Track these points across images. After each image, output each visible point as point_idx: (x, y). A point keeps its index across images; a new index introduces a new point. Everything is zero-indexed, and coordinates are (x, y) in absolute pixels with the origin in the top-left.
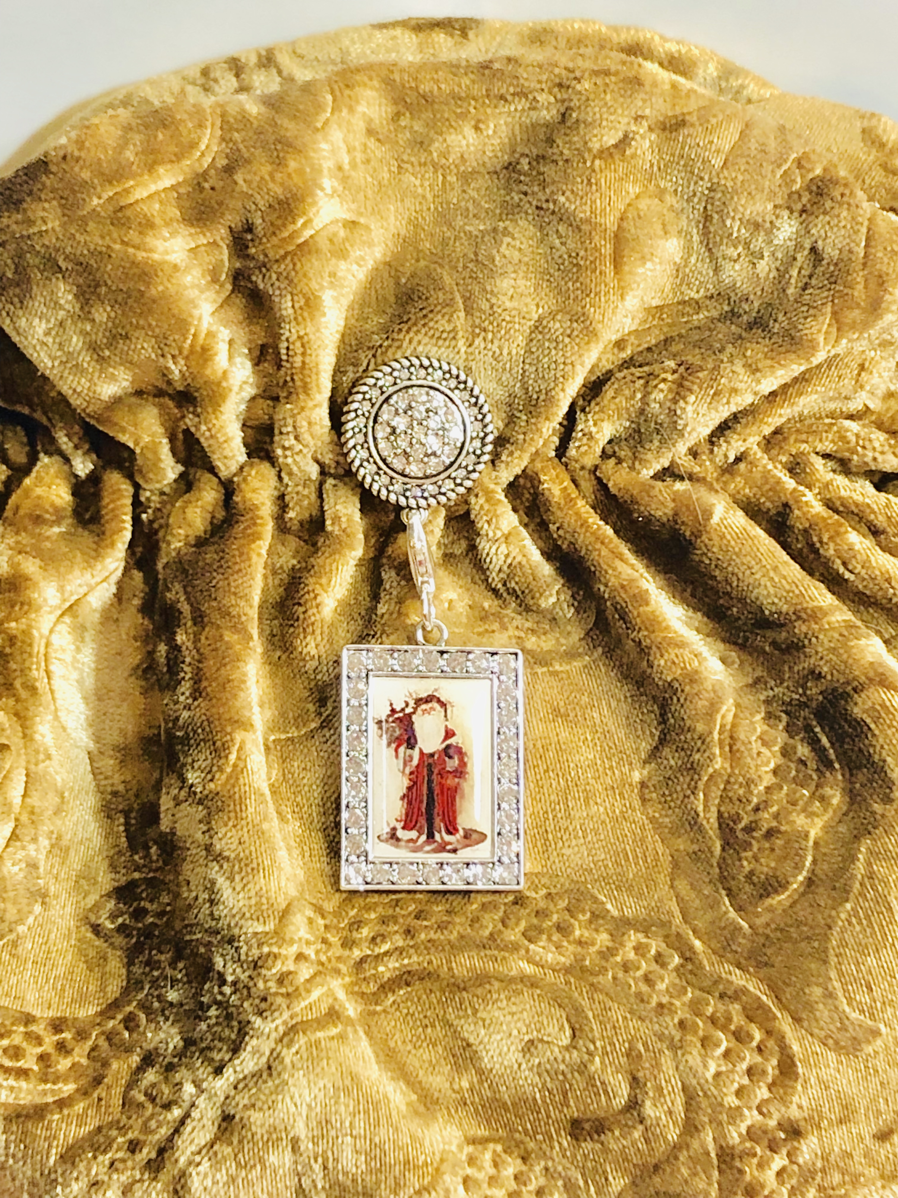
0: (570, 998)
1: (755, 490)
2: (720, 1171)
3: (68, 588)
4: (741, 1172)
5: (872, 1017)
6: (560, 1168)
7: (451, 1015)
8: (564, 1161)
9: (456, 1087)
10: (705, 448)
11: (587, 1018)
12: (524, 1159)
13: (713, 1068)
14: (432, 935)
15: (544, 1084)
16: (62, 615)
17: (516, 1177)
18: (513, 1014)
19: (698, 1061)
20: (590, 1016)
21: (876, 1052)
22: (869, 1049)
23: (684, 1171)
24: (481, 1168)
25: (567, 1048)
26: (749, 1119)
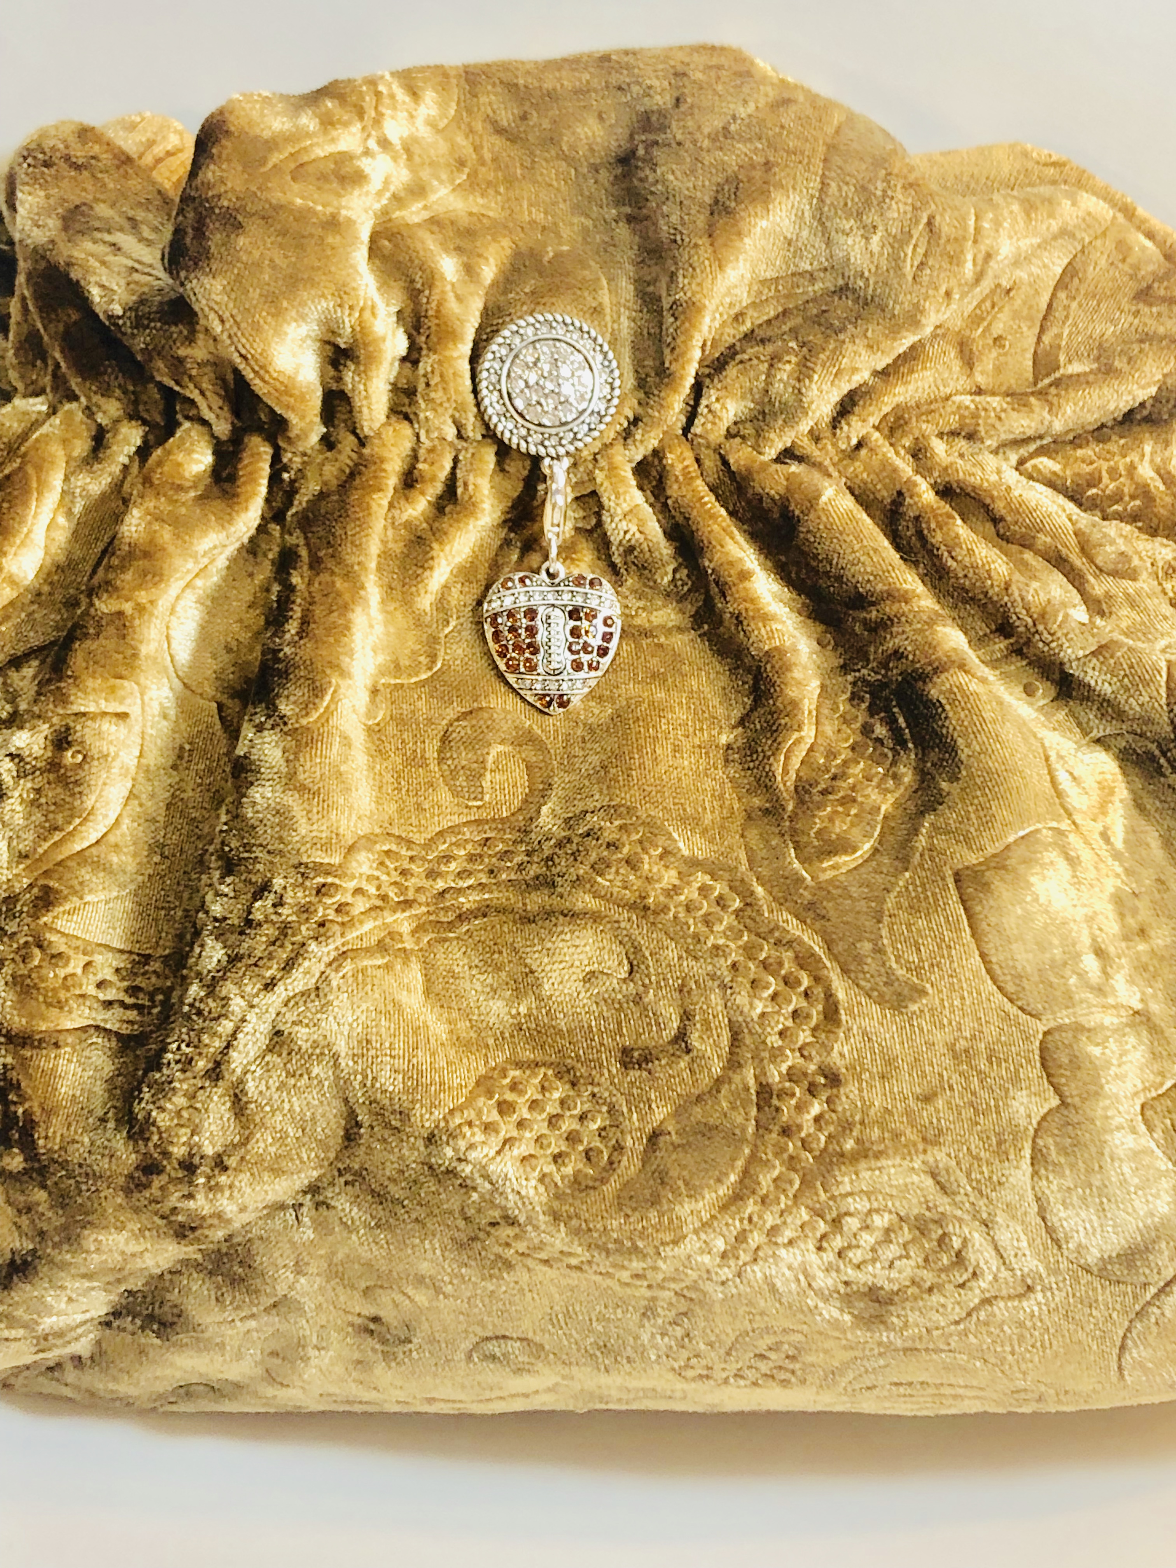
0: (630, 936)
1: (873, 476)
2: (758, 1108)
4: (779, 1110)
5: (919, 976)
6: (606, 1095)
7: (519, 944)
8: (611, 1088)
9: (514, 1012)
10: (827, 431)
11: (644, 956)
12: (573, 1085)
13: (759, 1011)
15: (601, 1014)
17: (562, 1101)
18: (577, 947)
19: (746, 1000)
20: (647, 954)
21: (922, 1011)
22: (914, 1007)
23: (724, 1104)
24: (524, 1092)
25: (624, 980)
26: (791, 1060)
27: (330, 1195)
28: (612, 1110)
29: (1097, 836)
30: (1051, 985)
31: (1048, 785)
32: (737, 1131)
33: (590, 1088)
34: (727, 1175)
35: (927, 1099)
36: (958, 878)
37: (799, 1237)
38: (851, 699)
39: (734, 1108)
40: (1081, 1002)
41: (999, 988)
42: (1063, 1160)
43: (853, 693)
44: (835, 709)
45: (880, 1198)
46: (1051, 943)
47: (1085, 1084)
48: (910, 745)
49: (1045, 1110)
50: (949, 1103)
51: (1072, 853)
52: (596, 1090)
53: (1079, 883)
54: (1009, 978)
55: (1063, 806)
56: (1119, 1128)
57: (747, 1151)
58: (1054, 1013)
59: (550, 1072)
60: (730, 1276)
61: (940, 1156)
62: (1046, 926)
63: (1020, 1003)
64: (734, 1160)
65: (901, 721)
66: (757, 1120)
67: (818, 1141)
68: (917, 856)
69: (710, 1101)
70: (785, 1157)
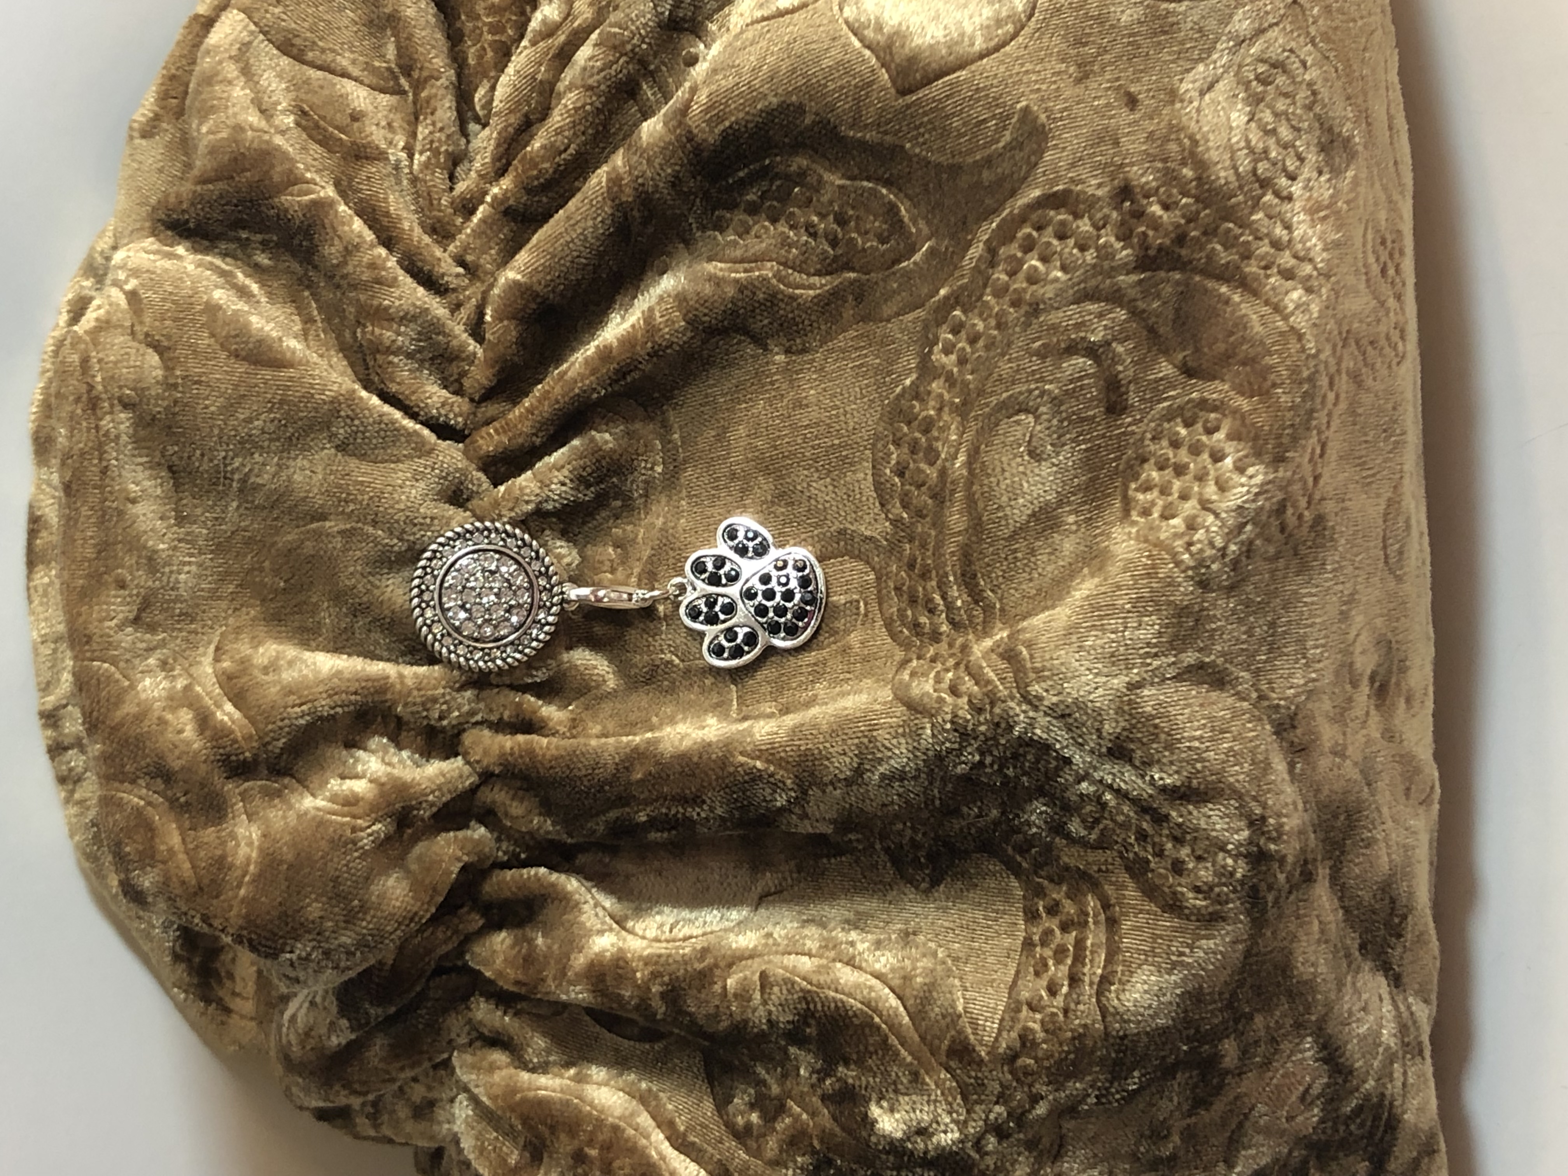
0: (990, 415)
2: (1159, 268)
3: (599, 926)
4: (1160, 249)
5: (1009, 117)
6: (1153, 425)
7: (1007, 532)
8: (1145, 420)
11: (1009, 398)
12: (1144, 460)
13: (1058, 273)
14: (929, 553)
15: (1072, 441)
16: (625, 930)
17: (1161, 468)
18: (1004, 471)
19: (1050, 288)
20: (1005, 395)
21: (1046, 110)
22: (1043, 118)
23: (1155, 305)
24: (1153, 503)
25: (1037, 418)
26: (1107, 238)
28: (1169, 416)
32: (1180, 289)
33: (1147, 442)
34: (1221, 296)
35: (1133, 102)
36: (903, 92)
37: (1282, 221)
38: (721, 229)
39: (1158, 296)
41: (1011, 40)
43: (714, 230)
44: (735, 244)
45: (1234, 140)
48: (767, 162)
50: (1132, 82)
52: (1149, 436)
54: (1000, 32)
57: (1197, 278)
59: (1133, 486)
60: (1329, 286)
61: (1187, 86)
64: (1206, 291)
65: (741, 174)
66: (1169, 270)
67: (1186, 205)
68: (888, 138)
69: (1154, 319)
70: (1204, 239)
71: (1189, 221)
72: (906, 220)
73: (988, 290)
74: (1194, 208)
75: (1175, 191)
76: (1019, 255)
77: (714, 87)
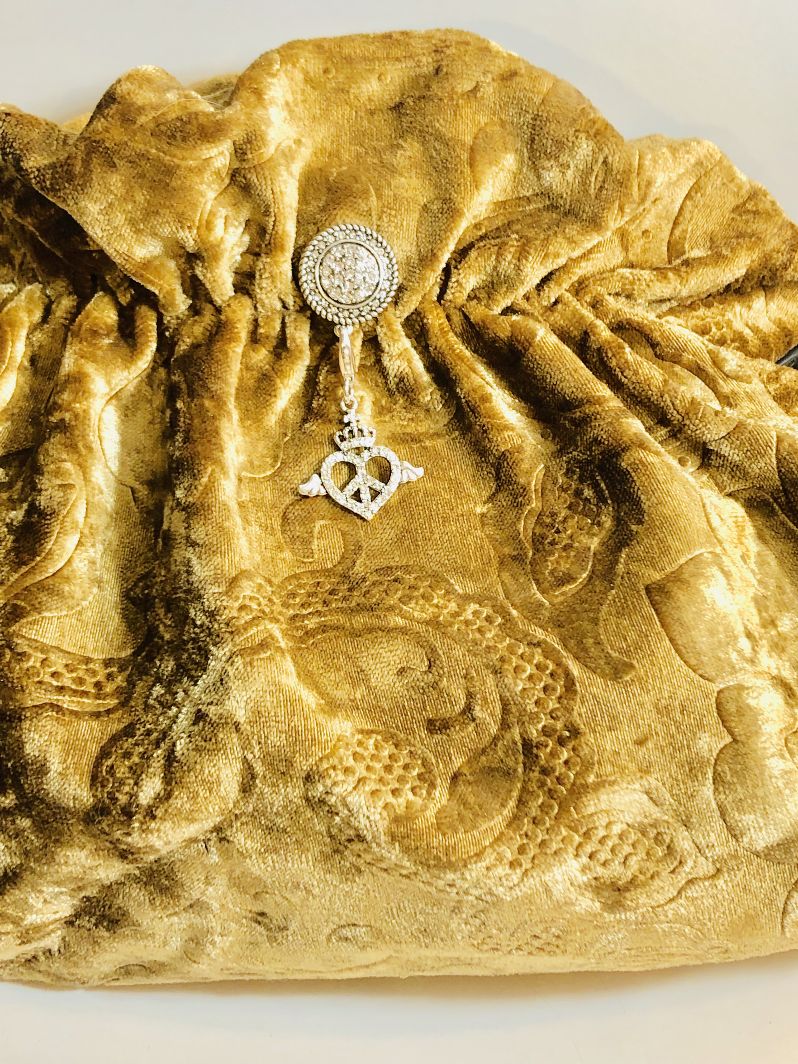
0: (428, 642)
1: (567, 322)
2: (525, 755)
3: (114, 382)
4: (537, 756)
5: (629, 656)
6: (420, 752)
7: (351, 651)
8: (423, 747)
9: (352, 697)
10: (535, 294)
11: (438, 654)
12: (396, 746)
13: (520, 688)
15: (410, 696)
16: (112, 398)
17: (390, 757)
18: (391, 651)
19: (511, 681)
20: (441, 652)
21: (632, 681)
22: (627, 678)
23: (500, 753)
24: (366, 749)
25: (425, 672)
26: (544, 721)
27: (229, 834)
28: (425, 762)
29: (739, 559)
30: (719, 659)
31: (705, 524)
32: (511, 771)
33: (408, 748)
34: (506, 800)
35: (640, 743)
36: (648, 589)
38: (566, 474)
39: (506, 756)
40: (741, 669)
41: (685, 662)
42: (735, 780)
43: (568, 470)
44: (556, 483)
45: (615, 813)
46: (718, 631)
47: (748, 726)
48: (609, 502)
49: (722, 746)
50: (655, 744)
51: (726, 569)
52: (412, 749)
53: (733, 589)
54: (691, 655)
55: (716, 538)
56: (773, 756)
57: (519, 785)
58: (723, 678)
59: (380, 738)
61: (652, 781)
62: (713, 619)
63: (700, 672)
64: (511, 791)
65: (603, 485)
66: (524, 764)
67: (569, 777)
68: (619, 579)
69: (491, 753)
70: (546, 789)
71: (558, 779)
72: (564, 589)
73: (513, 641)
74: (566, 781)
75: (578, 768)
76: (535, 662)
77: (659, 466)
